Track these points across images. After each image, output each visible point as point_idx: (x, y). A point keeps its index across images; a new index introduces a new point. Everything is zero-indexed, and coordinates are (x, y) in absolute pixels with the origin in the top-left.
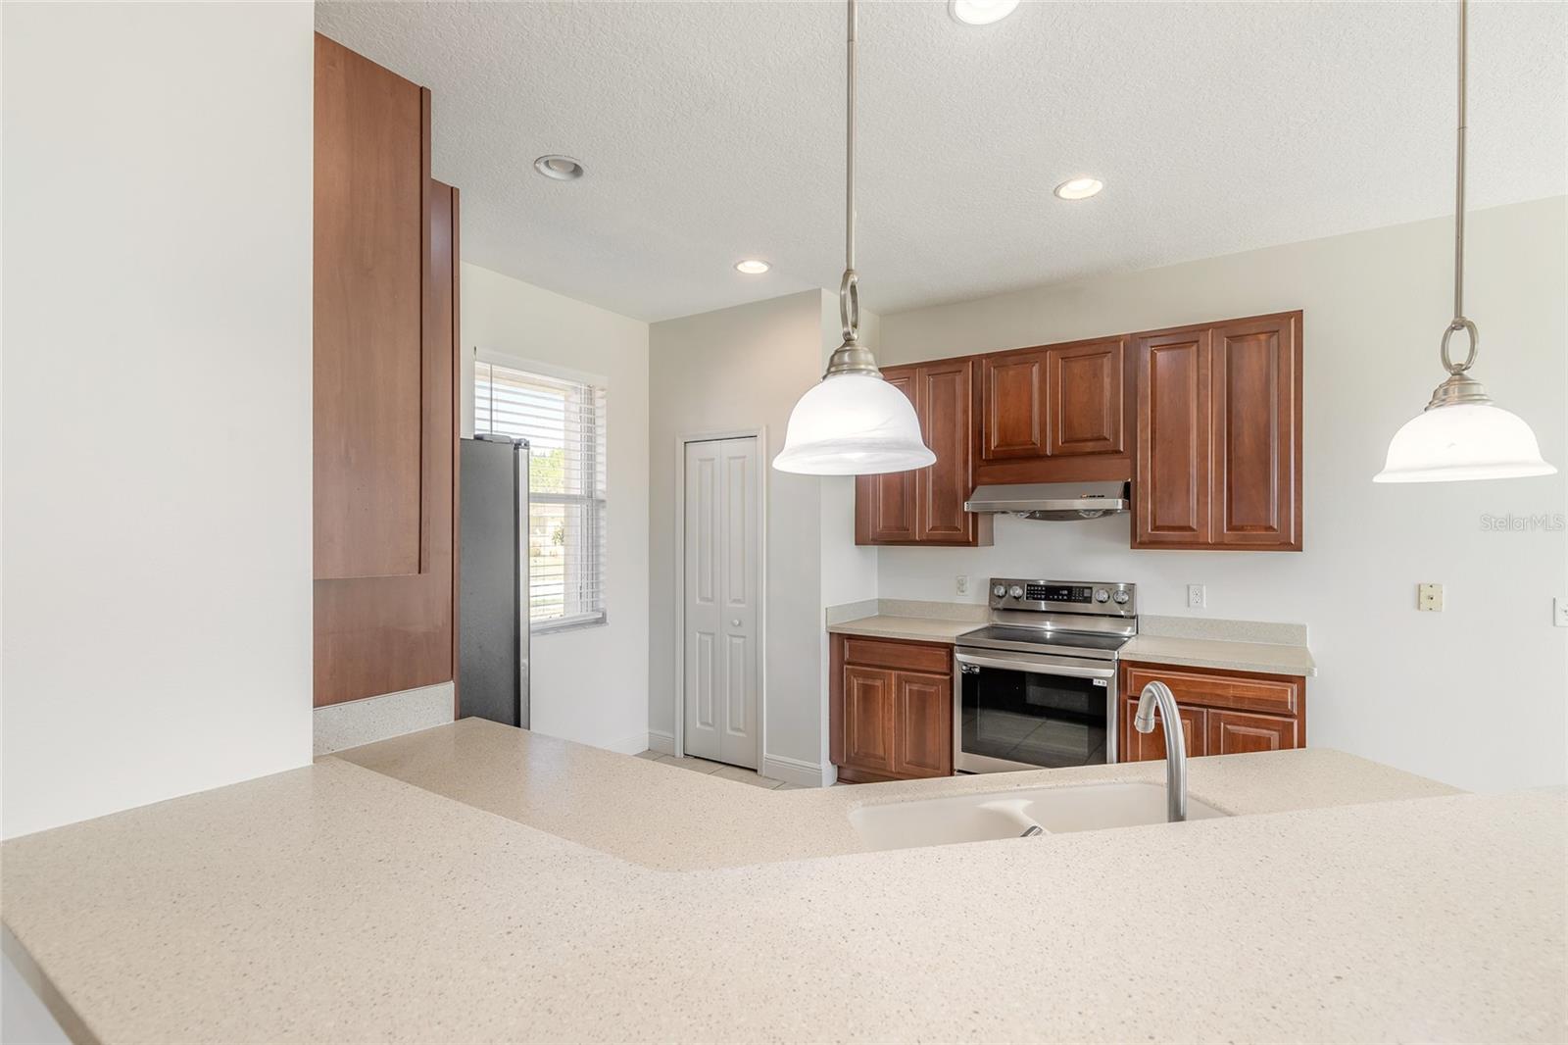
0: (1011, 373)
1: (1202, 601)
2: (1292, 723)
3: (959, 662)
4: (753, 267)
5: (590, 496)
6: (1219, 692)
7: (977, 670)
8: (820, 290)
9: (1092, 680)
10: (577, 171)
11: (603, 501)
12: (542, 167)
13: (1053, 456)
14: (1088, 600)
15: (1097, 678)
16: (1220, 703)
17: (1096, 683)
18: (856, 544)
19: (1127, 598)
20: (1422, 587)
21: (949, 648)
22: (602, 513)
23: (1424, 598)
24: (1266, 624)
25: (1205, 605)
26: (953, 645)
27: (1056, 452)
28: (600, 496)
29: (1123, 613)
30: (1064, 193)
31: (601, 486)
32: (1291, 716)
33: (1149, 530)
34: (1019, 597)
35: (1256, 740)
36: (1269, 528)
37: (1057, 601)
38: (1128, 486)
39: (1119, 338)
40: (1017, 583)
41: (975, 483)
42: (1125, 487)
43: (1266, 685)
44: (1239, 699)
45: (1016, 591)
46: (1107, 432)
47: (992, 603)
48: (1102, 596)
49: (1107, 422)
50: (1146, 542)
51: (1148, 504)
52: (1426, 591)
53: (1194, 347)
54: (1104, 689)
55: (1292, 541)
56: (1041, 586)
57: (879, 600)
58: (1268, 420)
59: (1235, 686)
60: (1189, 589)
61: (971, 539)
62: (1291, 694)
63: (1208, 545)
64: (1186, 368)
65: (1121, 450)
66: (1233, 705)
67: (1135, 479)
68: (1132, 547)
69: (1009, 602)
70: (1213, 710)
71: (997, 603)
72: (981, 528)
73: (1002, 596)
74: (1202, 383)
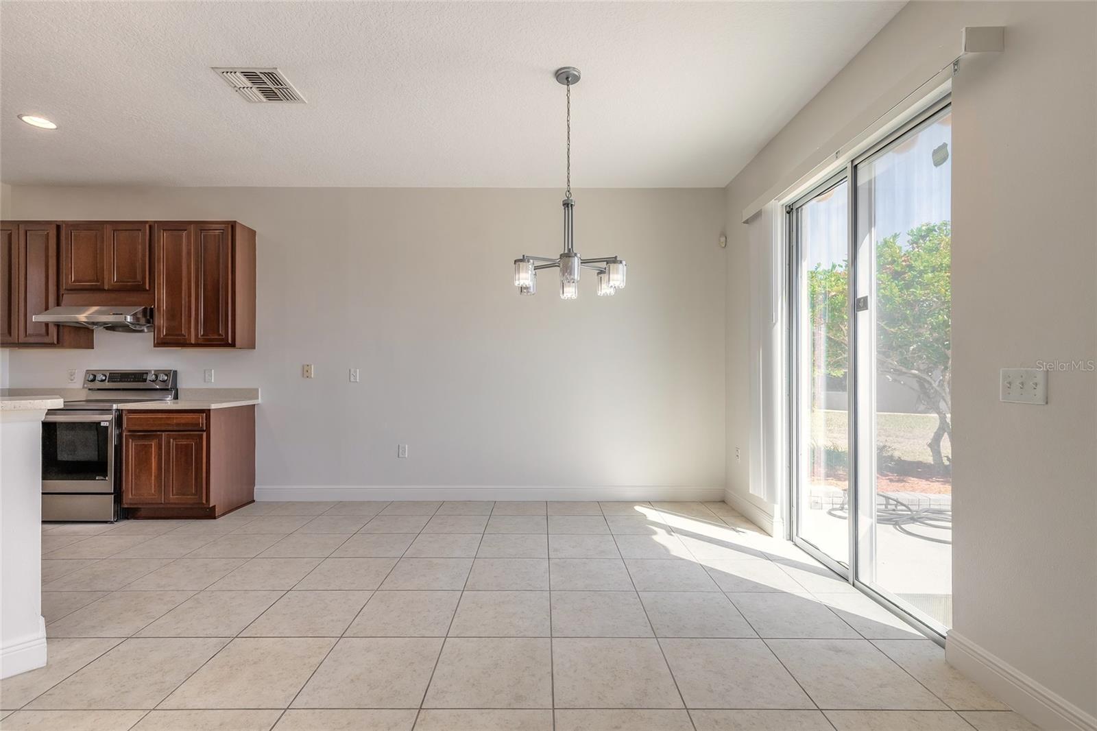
1: (212, 379)
2: (202, 435)
6: (169, 422)
9: (100, 423)
13: (109, 290)
14: (144, 381)
15: (103, 421)
16: (170, 428)
17: (102, 424)
19: (166, 378)
20: (304, 366)
23: (306, 371)
25: (213, 381)
29: (158, 387)
32: (204, 431)
33: (162, 336)
34: (102, 381)
35: (187, 446)
36: (220, 335)
37: (127, 381)
38: (152, 310)
39: (146, 222)
40: (103, 372)
41: (58, 304)
42: (148, 311)
43: (191, 416)
44: (178, 425)
45: (101, 377)
46: (139, 277)
47: (86, 386)
48: (151, 377)
49: (139, 271)
50: (161, 343)
51: (161, 321)
52: (306, 368)
53: (184, 233)
54: (106, 428)
55: (230, 342)
56: (118, 373)
57: (9, 389)
58: (219, 277)
59: (176, 418)
60: (205, 372)
61: (55, 342)
62: (202, 419)
63: (192, 344)
64: (181, 244)
65: (148, 288)
66: (175, 428)
67: (154, 306)
68: (154, 347)
69: (98, 385)
70: (167, 433)
71: (91, 385)
72: (66, 336)
73: (92, 381)
74: (189, 253)
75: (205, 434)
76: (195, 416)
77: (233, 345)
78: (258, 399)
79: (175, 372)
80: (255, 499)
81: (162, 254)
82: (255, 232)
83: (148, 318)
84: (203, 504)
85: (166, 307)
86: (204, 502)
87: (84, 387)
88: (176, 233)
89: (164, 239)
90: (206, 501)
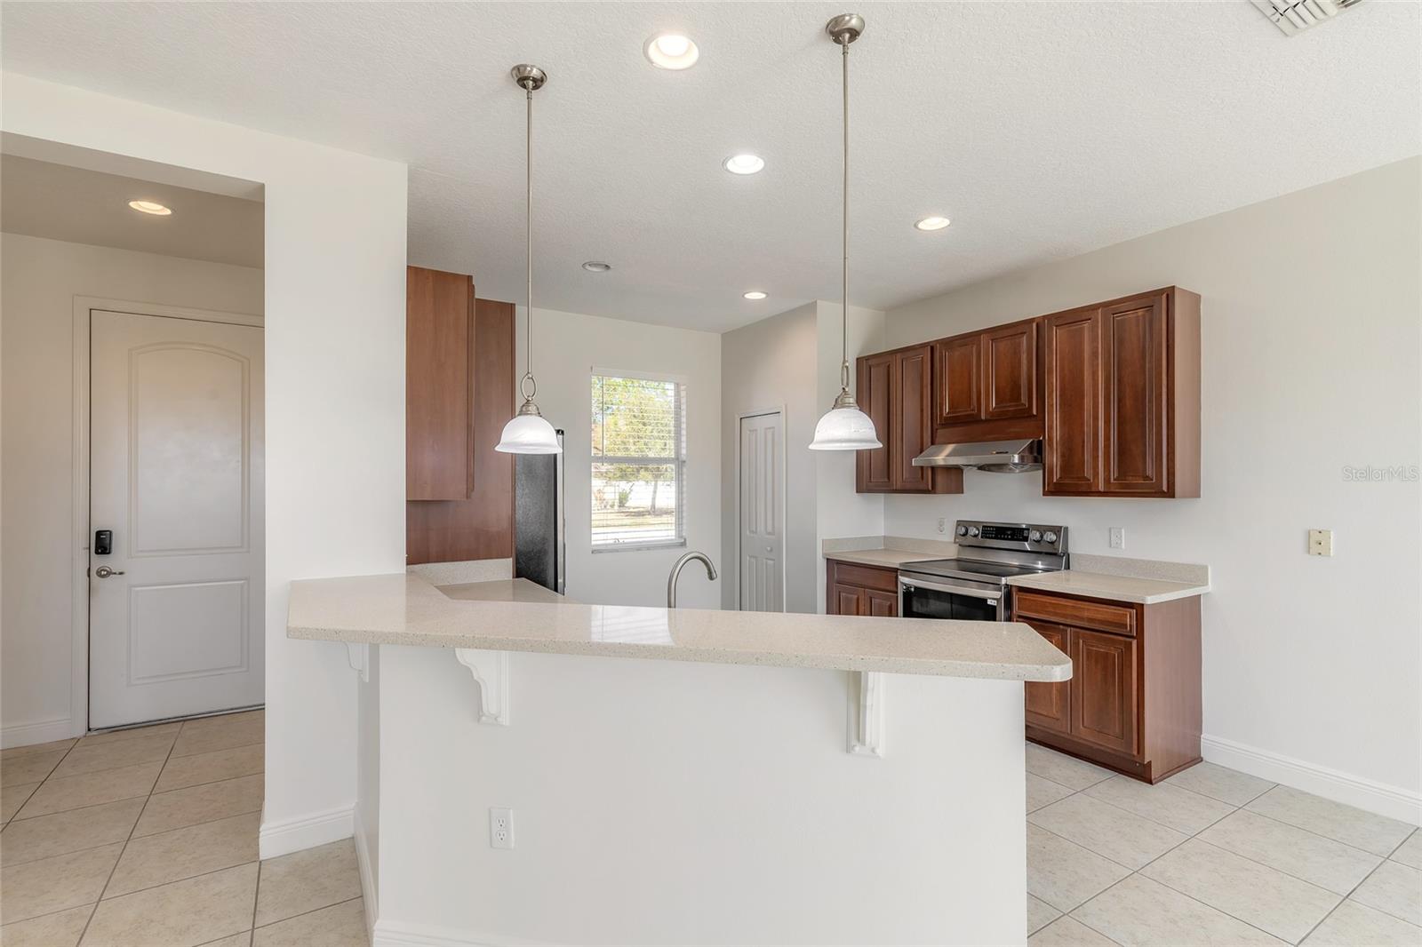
0: (957, 353)
1: (1121, 542)
2: (1131, 643)
3: (902, 583)
4: (755, 296)
5: (678, 459)
7: (913, 589)
8: (816, 302)
9: (986, 601)
10: (607, 267)
11: (684, 462)
12: (587, 267)
13: (986, 421)
14: (1026, 539)
15: (989, 599)
16: (1079, 623)
17: (989, 602)
18: (857, 492)
19: (1054, 537)
20: (1311, 533)
21: (896, 570)
22: (685, 470)
23: (1315, 543)
24: (1174, 564)
25: (1123, 547)
26: (898, 569)
27: (989, 417)
28: (684, 458)
30: (921, 226)
31: (684, 451)
32: (1132, 637)
33: (1055, 481)
34: (976, 536)
35: (1106, 656)
36: (1147, 478)
37: (1004, 539)
38: (1040, 443)
39: (1032, 320)
40: (975, 524)
41: (933, 443)
42: (1035, 445)
43: (1112, 609)
44: (1091, 620)
45: (973, 531)
46: (1024, 399)
47: (957, 540)
48: (1035, 535)
49: (1024, 391)
50: (1054, 490)
51: (1054, 458)
52: (1315, 537)
53: (1086, 325)
54: (994, 607)
55: (1165, 489)
56: (993, 527)
57: (885, 537)
58: (1145, 384)
59: (1088, 609)
60: (1110, 531)
61: (930, 488)
62: (1129, 617)
63: (1100, 492)
64: (1081, 343)
65: (1035, 413)
66: (1086, 625)
67: (1044, 437)
68: (1044, 495)
69: (969, 540)
70: (1075, 629)
71: (961, 540)
72: (940, 479)
73: (964, 535)
74: (1095, 354)
75: (1134, 643)
76: (1121, 611)
77: (1170, 494)
78: (1207, 584)
79: (1066, 529)
80: (1202, 755)
81: (1054, 362)
82: (1200, 296)
83: (1035, 454)
84: (1134, 756)
85: (1060, 438)
86: (1135, 753)
87: (955, 542)
88: (1074, 327)
89: (1057, 337)
90: (1138, 753)
